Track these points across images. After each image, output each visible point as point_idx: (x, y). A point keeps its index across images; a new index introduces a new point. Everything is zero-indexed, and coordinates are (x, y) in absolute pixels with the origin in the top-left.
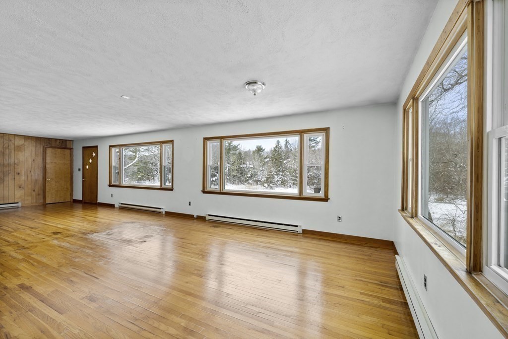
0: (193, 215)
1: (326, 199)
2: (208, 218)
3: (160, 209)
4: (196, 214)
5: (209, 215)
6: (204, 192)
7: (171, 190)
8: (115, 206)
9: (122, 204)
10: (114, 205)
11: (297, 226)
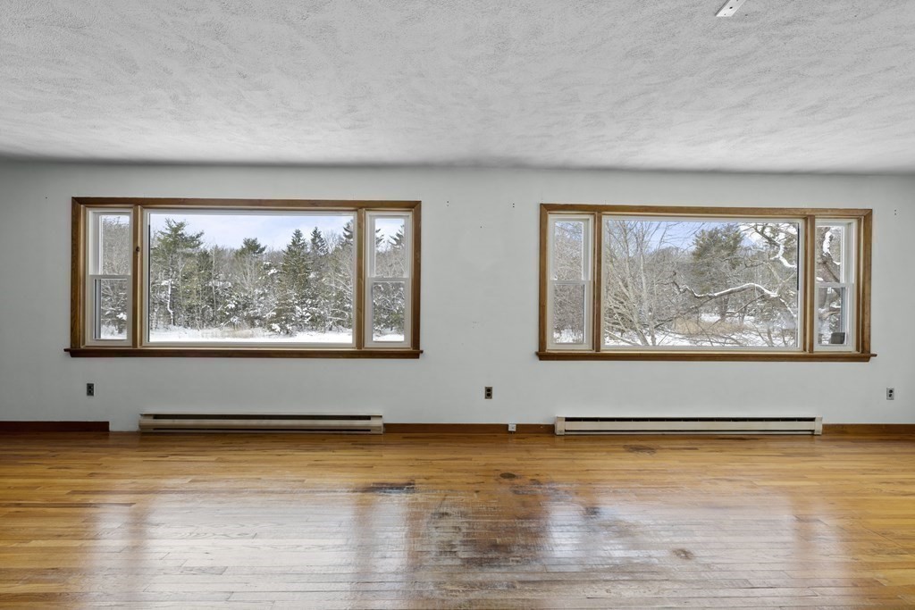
0: (507, 426)
1: (863, 353)
2: (561, 427)
3: (368, 418)
4: (512, 421)
5: (568, 419)
6: (543, 355)
7: (414, 352)
8: (112, 428)
9: (156, 417)
10: (106, 424)
11: (812, 420)
